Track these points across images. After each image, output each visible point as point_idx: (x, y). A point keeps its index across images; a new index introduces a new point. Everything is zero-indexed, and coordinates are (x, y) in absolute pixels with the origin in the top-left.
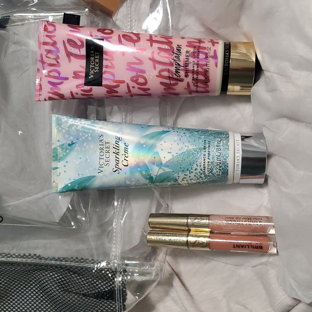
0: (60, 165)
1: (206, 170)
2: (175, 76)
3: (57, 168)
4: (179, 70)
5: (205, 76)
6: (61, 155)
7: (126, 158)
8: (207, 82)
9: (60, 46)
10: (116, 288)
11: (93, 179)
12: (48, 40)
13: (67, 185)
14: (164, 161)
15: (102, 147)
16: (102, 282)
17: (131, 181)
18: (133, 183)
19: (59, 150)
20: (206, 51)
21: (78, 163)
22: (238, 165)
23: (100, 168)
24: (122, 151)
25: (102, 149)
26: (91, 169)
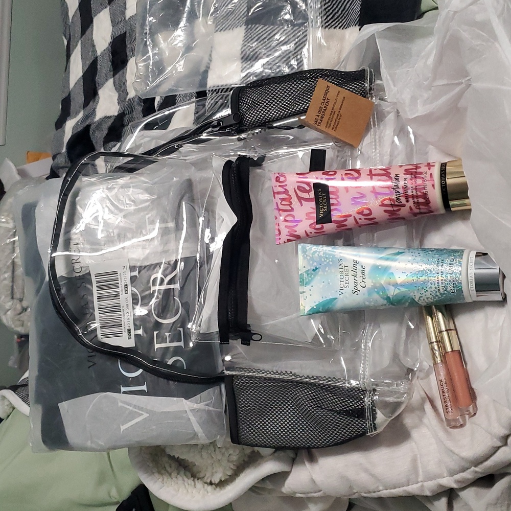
0: (306, 289)
1: (441, 288)
2: (396, 203)
3: (304, 292)
4: (399, 197)
5: (424, 199)
6: (307, 280)
7: (363, 280)
8: (428, 204)
9: (292, 193)
10: (366, 407)
11: (335, 301)
12: (281, 190)
13: (313, 308)
14: (399, 281)
15: (341, 270)
16: (353, 401)
17: (370, 302)
18: (373, 303)
19: (305, 275)
20: (422, 176)
21: (321, 286)
22: (472, 282)
23: (340, 291)
24: (359, 274)
25: (342, 272)
26: (333, 291)
